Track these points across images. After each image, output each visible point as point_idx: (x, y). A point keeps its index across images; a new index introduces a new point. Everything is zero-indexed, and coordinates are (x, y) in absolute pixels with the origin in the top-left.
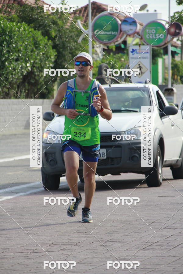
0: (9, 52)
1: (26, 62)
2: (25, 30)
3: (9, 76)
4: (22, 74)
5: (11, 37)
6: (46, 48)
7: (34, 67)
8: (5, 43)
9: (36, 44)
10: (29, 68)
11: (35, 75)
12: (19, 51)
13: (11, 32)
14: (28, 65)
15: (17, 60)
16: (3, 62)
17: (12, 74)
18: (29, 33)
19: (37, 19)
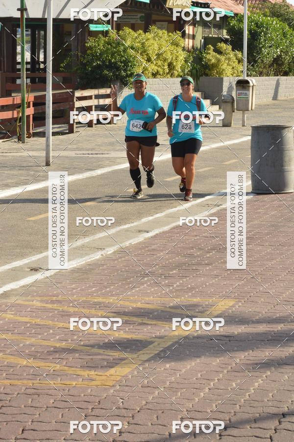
0: (265, 40)
1: (277, 48)
2: (277, 24)
3: (264, 59)
4: (273, 58)
5: (267, 29)
6: (291, 37)
7: (282, 51)
8: (263, 33)
9: (284, 35)
10: (279, 53)
11: (282, 58)
12: (273, 39)
13: (267, 24)
14: (278, 50)
15: (270, 47)
16: (260, 49)
17: (266, 58)
18: (280, 26)
19: (284, 14)
